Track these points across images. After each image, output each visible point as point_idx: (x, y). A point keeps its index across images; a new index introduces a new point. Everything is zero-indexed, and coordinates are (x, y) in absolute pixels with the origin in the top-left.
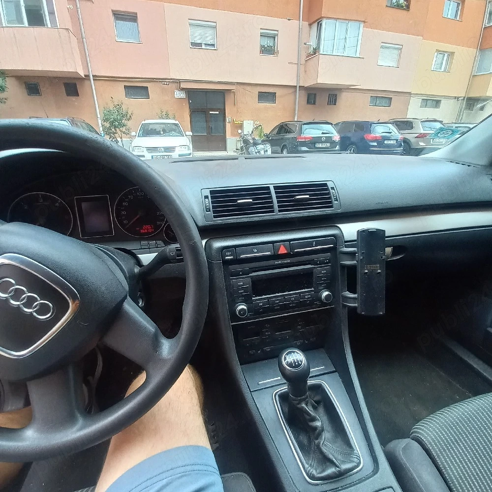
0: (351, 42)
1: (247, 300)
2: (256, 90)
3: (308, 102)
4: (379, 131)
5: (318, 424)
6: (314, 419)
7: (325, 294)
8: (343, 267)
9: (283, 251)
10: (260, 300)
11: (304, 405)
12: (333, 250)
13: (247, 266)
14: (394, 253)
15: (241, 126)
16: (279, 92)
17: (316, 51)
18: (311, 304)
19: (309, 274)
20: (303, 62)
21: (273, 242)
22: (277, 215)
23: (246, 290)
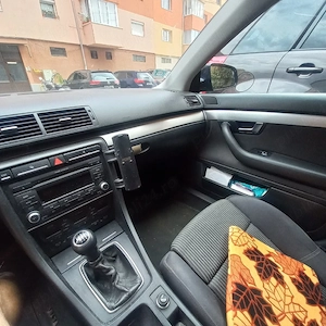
0: (112, 16)
1: (37, 207)
2: (48, 46)
3: (92, 57)
4: (142, 77)
5: (113, 271)
6: (109, 270)
7: (103, 184)
8: (110, 163)
9: (58, 162)
10: (50, 204)
11: (101, 264)
12: (100, 154)
13: (28, 182)
14: (143, 148)
15: (42, 75)
16: (68, 49)
17: (88, 20)
18: (95, 194)
19: (87, 174)
20: (81, 26)
21: (47, 158)
22: (45, 135)
23: (33, 200)
